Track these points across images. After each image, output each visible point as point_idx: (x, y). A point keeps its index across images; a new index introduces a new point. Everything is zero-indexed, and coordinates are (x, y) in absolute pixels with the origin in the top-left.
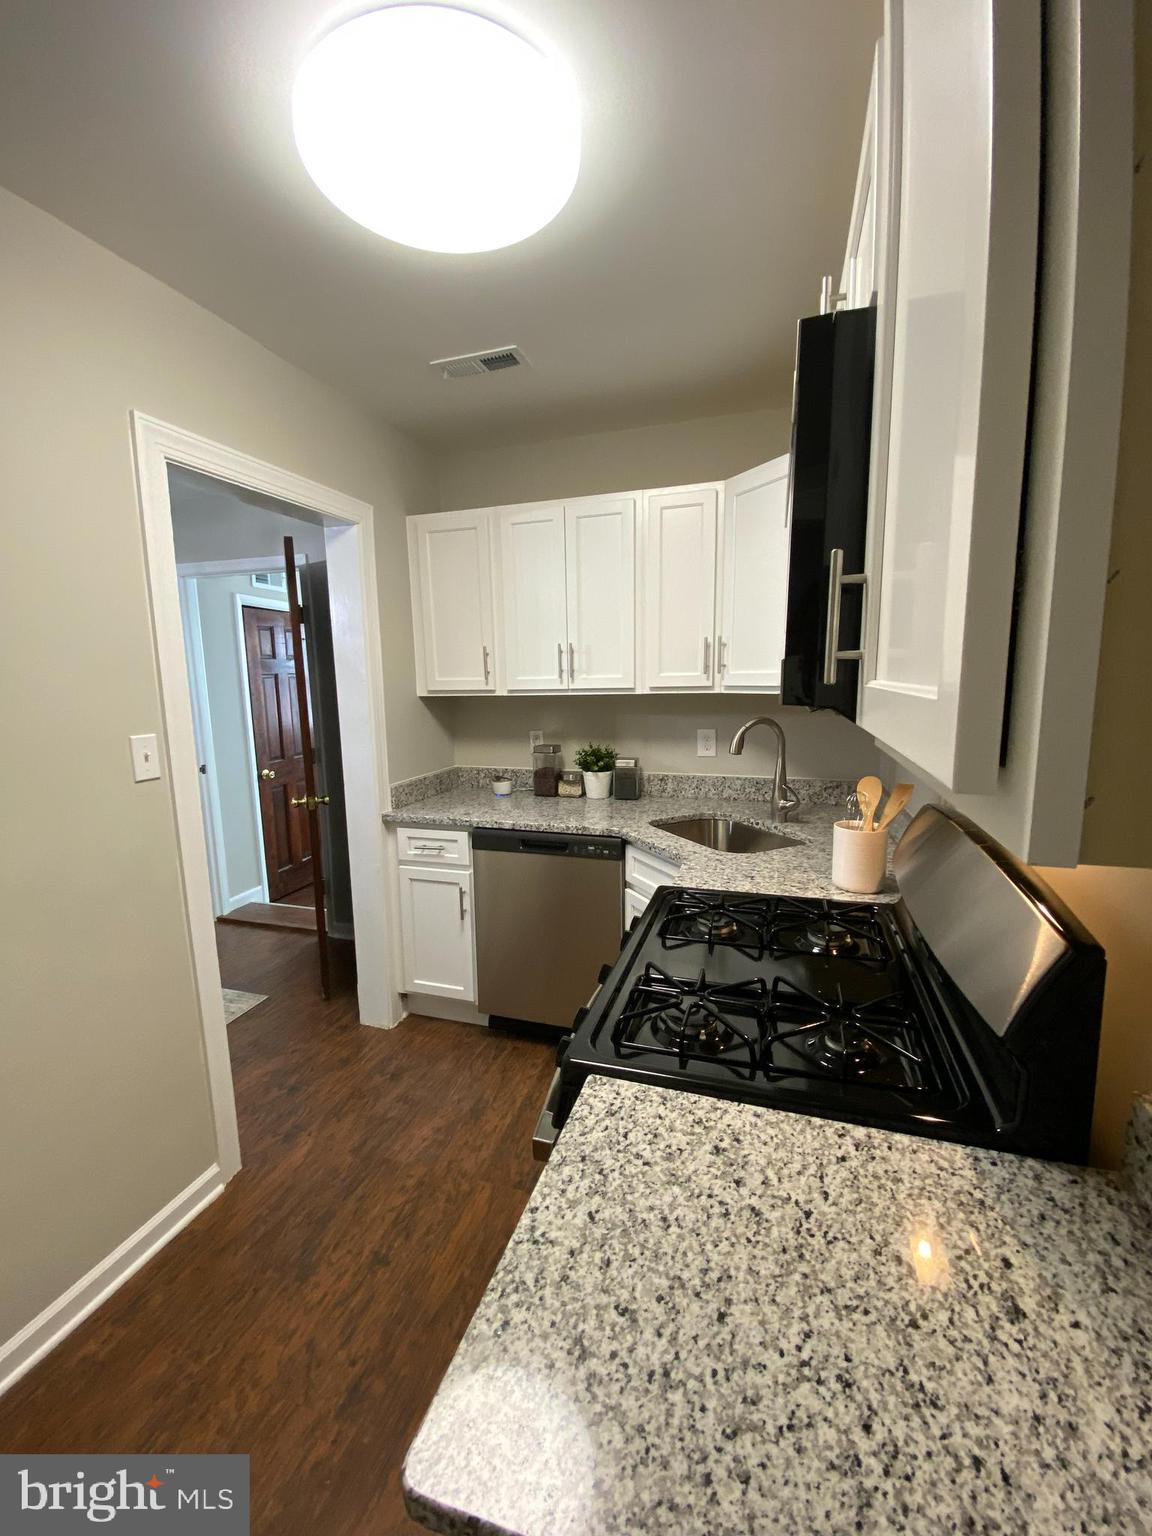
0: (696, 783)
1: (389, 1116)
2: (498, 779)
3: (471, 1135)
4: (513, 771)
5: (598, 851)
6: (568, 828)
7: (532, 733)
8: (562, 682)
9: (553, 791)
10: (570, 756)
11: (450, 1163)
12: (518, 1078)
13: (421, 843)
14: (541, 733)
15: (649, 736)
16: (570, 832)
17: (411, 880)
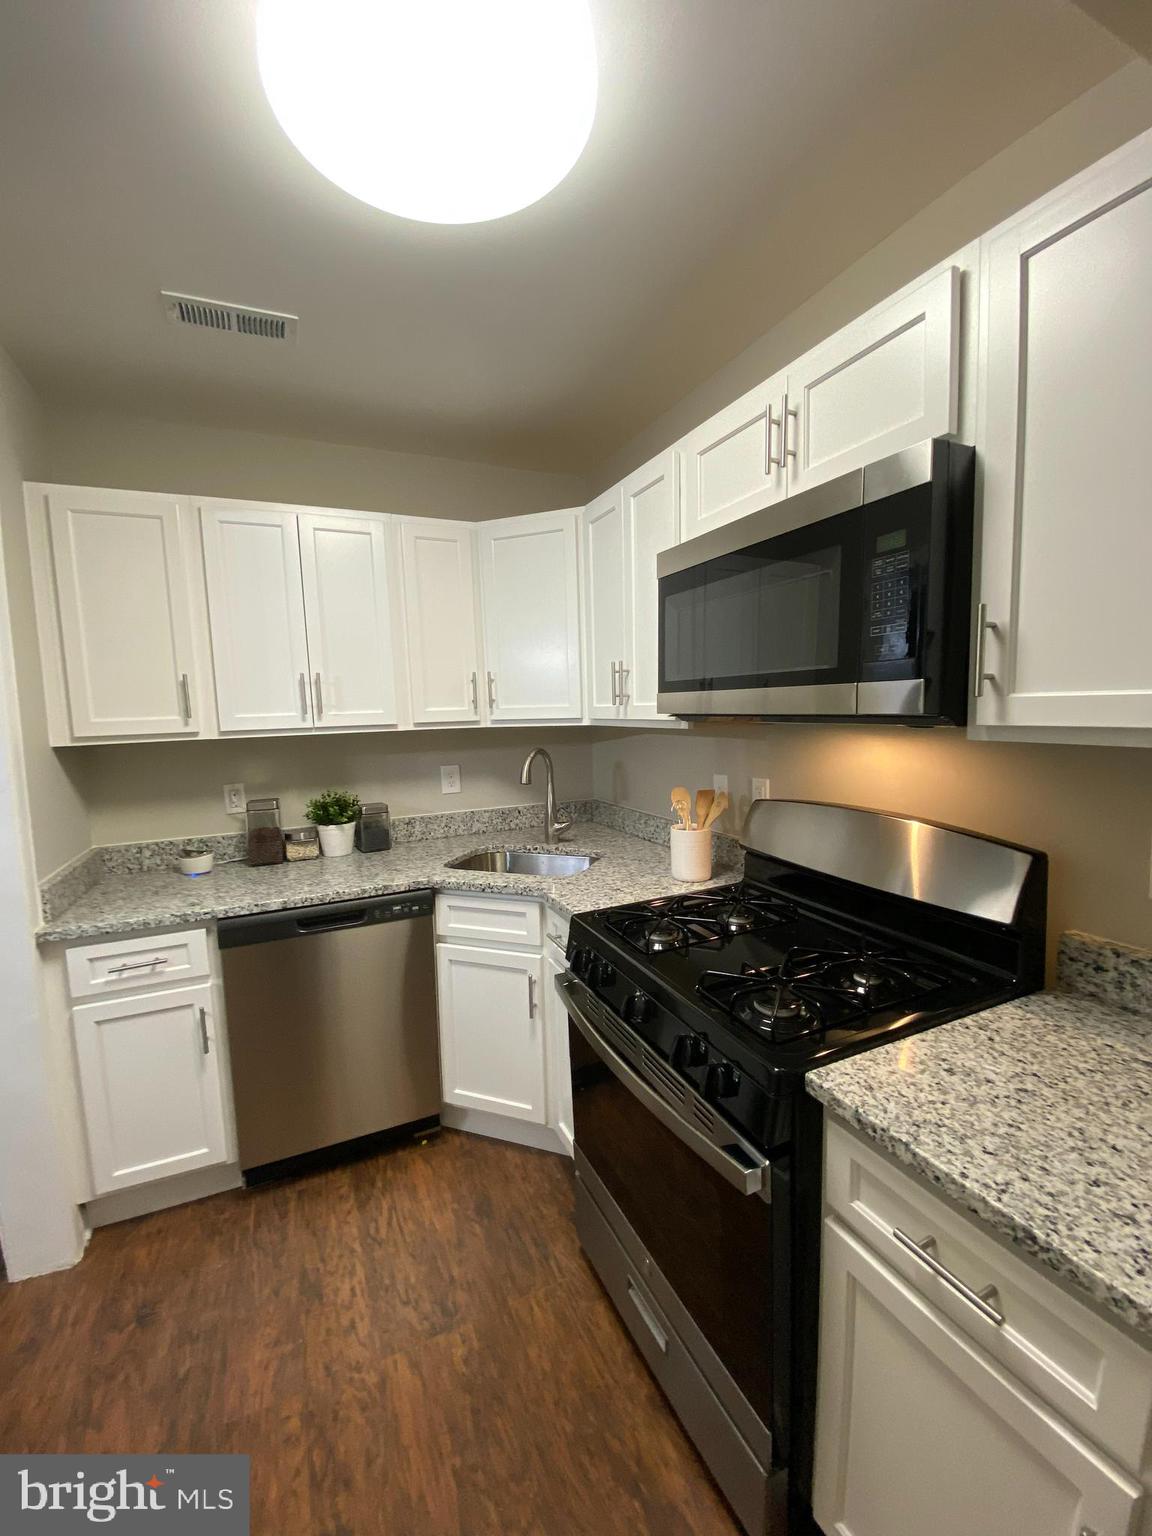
0: (445, 821)
1: (182, 1371)
2: (188, 854)
3: (327, 1318)
4: (201, 841)
5: (406, 910)
6: (364, 891)
7: (227, 788)
8: (304, 719)
9: (281, 855)
11: (327, 1368)
13: (118, 963)
14: (241, 786)
15: (386, 778)
16: (366, 895)
17: (98, 1023)
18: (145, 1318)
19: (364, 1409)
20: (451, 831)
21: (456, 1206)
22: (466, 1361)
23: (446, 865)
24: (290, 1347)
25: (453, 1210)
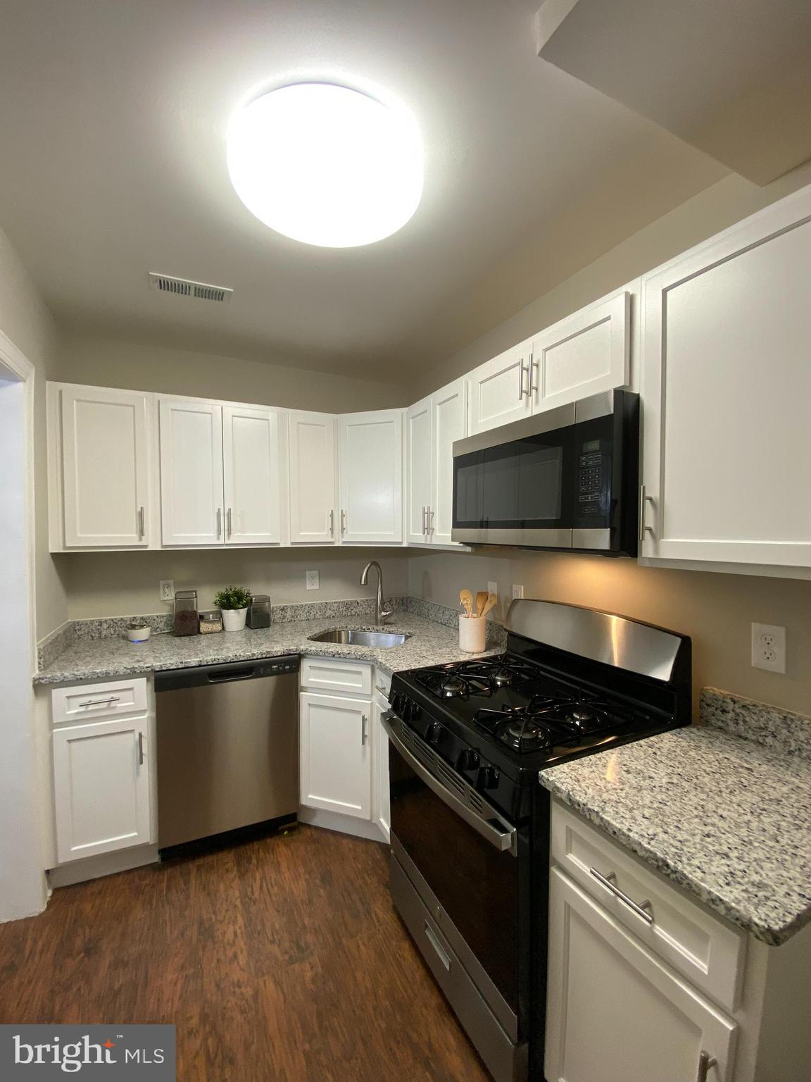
0: (307, 609)
2: (133, 627)
3: (218, 952)
4: (142, 618)
5: (281, 668)
6: (254, 655)
7: (162, 582)
9: (196, 629)
10: (206, 600)
12: (222, 887)
13: (85, 700)
14: (171, 582)
15: (270, 578)
16: (255, 658)
17: (69, 741)
18: (90, 951)
19: (243, 1012)
20: (311, 616)
21: (308, 876)
22: (313, 980)
23: (308, 639)
24: (192, 970)
25: (306, 880)
